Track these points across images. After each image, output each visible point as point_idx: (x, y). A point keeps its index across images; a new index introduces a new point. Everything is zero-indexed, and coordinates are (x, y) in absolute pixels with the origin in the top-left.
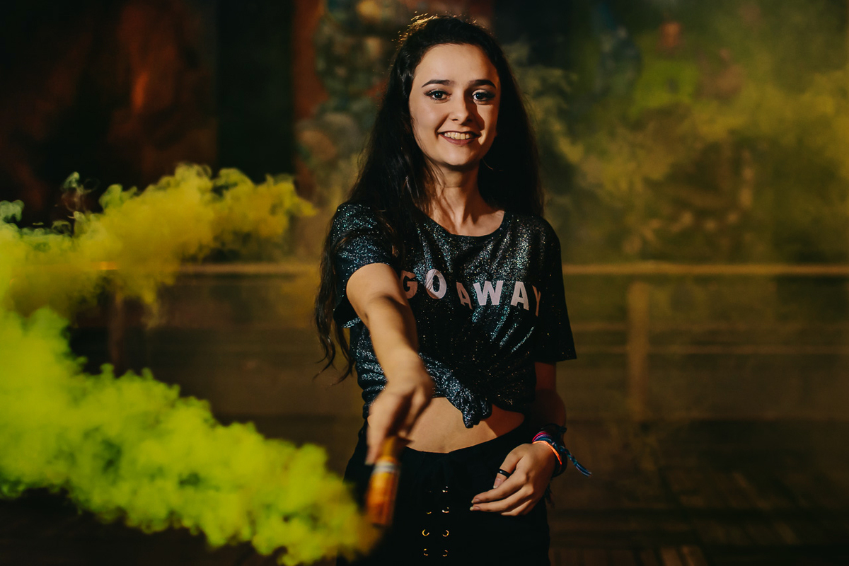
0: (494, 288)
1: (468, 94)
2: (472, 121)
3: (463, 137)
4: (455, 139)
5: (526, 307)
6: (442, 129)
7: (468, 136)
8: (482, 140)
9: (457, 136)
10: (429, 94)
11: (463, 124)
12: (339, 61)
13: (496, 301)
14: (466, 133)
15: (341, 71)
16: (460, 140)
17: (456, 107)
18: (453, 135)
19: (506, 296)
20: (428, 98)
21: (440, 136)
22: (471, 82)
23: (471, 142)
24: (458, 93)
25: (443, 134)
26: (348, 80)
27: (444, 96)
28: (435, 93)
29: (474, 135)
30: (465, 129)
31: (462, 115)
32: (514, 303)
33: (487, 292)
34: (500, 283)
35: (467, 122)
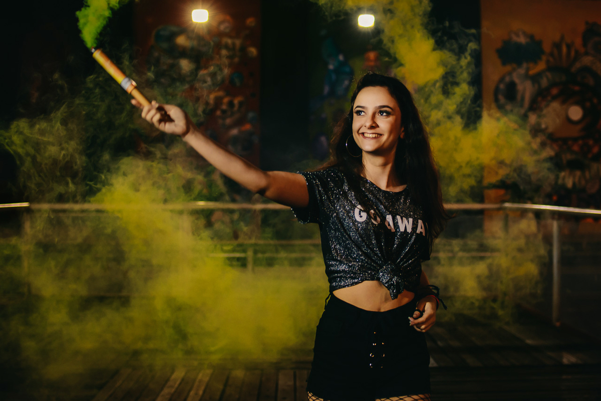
1: (374, 114)
2: (374, 126)
8: (384, 138)
10: (357, 113)
11: (370, 129)
17: (367, 120)
20: (356, 115)
21: (361, 135)
22: (378, 106)
27: (362, 113)
30: (372, 131)
32: (418, 232)
33: (405, 225)
34: (411, 220)
35: (372, 127)
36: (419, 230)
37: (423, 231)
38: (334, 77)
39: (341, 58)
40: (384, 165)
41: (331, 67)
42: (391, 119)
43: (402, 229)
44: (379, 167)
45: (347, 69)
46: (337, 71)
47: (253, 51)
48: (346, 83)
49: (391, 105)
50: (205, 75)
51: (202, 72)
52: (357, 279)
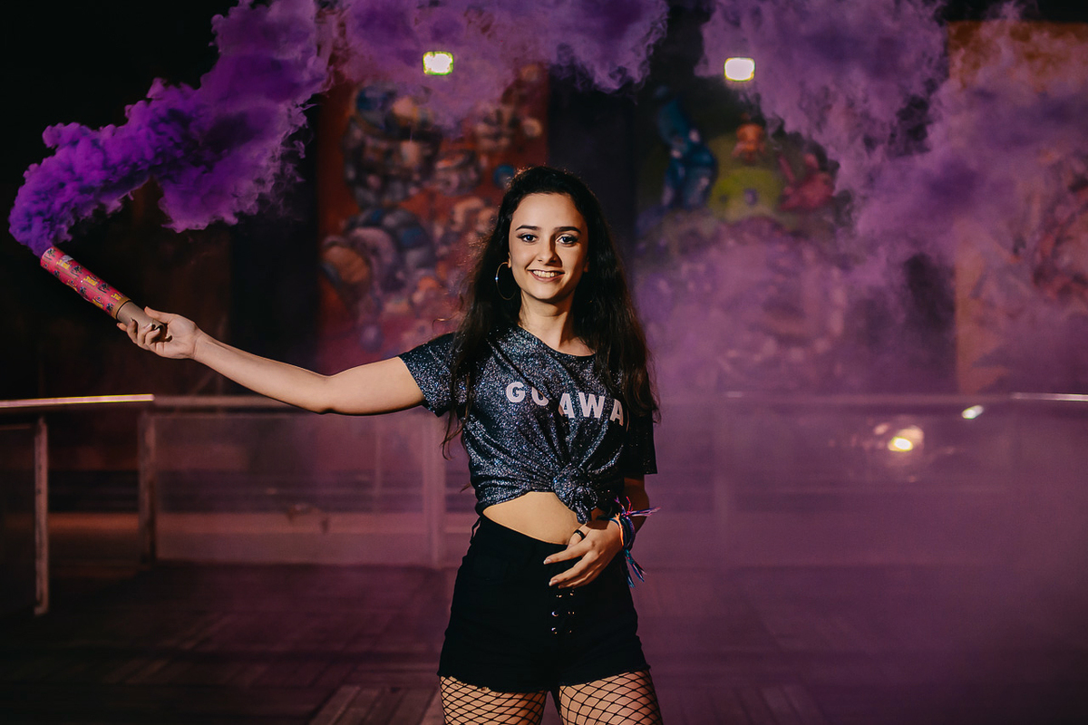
0: (587, 401)
1: (553, 239)
2: (555, 261)
3: (548, 275)
4: (541, 277)
5: (621, 423)
6: (530, 268)
7: (552, 274)
8: (566, 277)
9: (543, 274)
10: (521, 237)
11: (547, 265)
12: (371, 169)
13: (598, 415)
14: (551, 272)
15: (373, 180)
16: (545, 278)
17: (541, 250)
18: (539, 273)
19: (607, 411)
20: (520, 240)
21: (529, 273)
22: (556, 228)
23: (556, 279)
24: (545, 238)
25: (532, 271)
26: (382, 190)
27: (534, 239)
28: (526, 236)
29: (558, 273)
30: (550, 268)
31: (546, 257)
32: (613, 418)
33: (592, 406)
34: (602, 398)
35: (551, 263)
36: (614, 416)
37: (620, 417)
38: (681, 171)
39: (694, 136)
40: (557, 314)
41: (676, 154)
42: (576, 248)
43: (586, 414)
44: (549, 318)
45: (706, 158)
46: (689, 161)
47: (533, 126)
48: (704, 182)
49: (576, 226)
50: (446, 170)
51: (441, 165)
52: (518, 488)
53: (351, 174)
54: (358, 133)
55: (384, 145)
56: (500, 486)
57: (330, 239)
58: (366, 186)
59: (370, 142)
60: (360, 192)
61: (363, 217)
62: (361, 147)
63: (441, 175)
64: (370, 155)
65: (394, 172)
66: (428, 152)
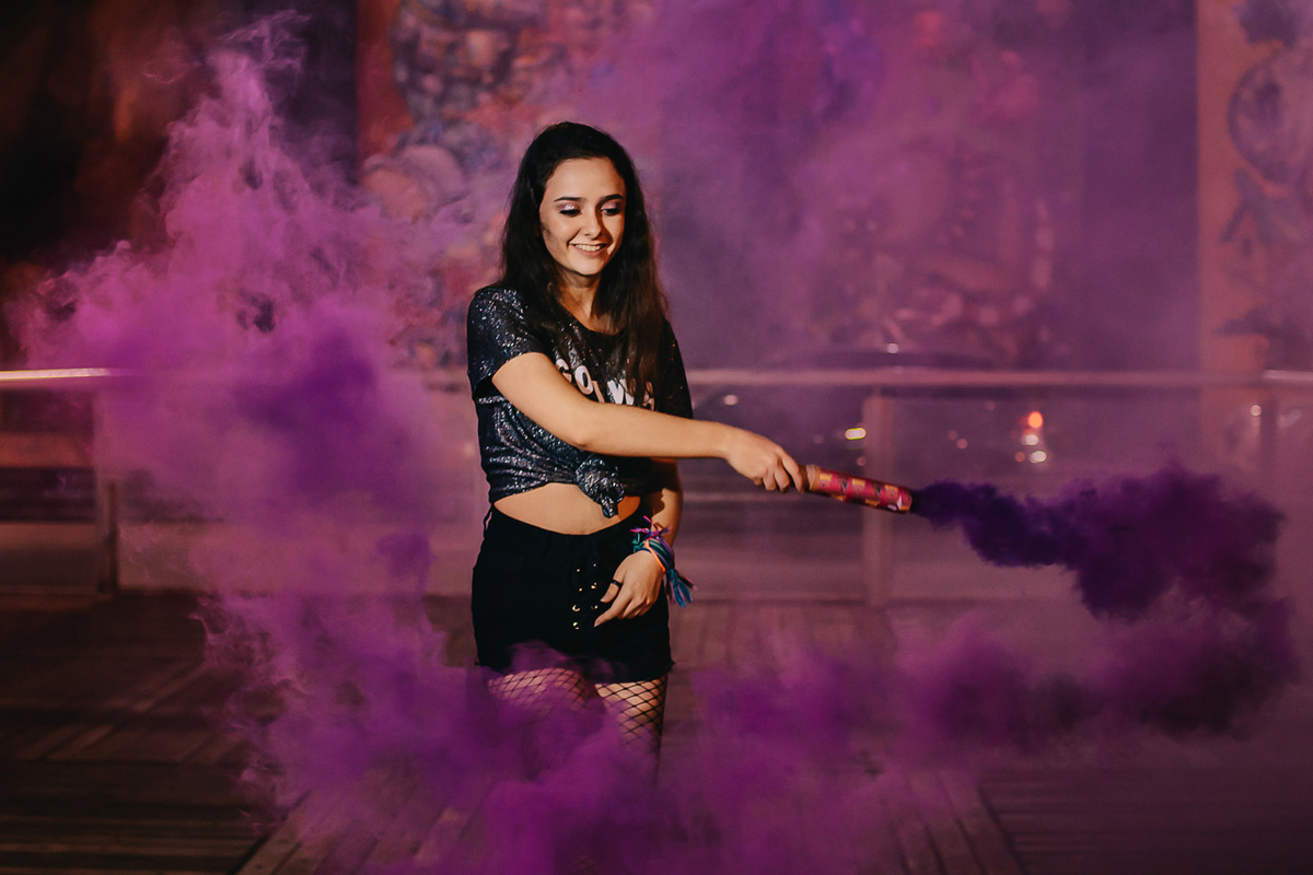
1: (598, 210)
4: (585, 251)
6: (574, 241)
7: (598, 248)
8: (611, 249)
11: (594, 239)
12: (429, 67)
14: (596, 246)
15: (431, 83)
16: (591, 252)
20: (557, 214)
21: (572, 247)
22: (601, 197)
23: (601, 254)
24: (589, 210)
25: (575, 245)
26: (441, 99)
29: (604, 246)
30: (597, 242)
36: (645, 401)
37: (652, 402)
42: (619, 218)
43: (618, 400)
50: (528, 69)
51: (521, 63)
52: (537, 480)
53: (402, 75)
54: (410, 21)
55: (445, 37)
56: (517, 476)
57: (373, 160)
58: (422, 91)
59: (428, 33)
60: (413, 99)
61: (417, 133)
62: (417, 37)
63: (521, 77)
64: (426, 49)
65: (458, 72)
66: (504, 46)
